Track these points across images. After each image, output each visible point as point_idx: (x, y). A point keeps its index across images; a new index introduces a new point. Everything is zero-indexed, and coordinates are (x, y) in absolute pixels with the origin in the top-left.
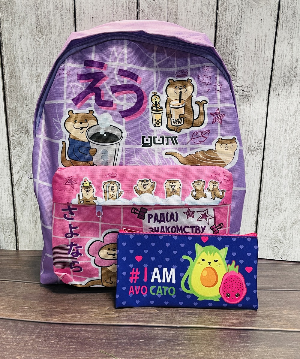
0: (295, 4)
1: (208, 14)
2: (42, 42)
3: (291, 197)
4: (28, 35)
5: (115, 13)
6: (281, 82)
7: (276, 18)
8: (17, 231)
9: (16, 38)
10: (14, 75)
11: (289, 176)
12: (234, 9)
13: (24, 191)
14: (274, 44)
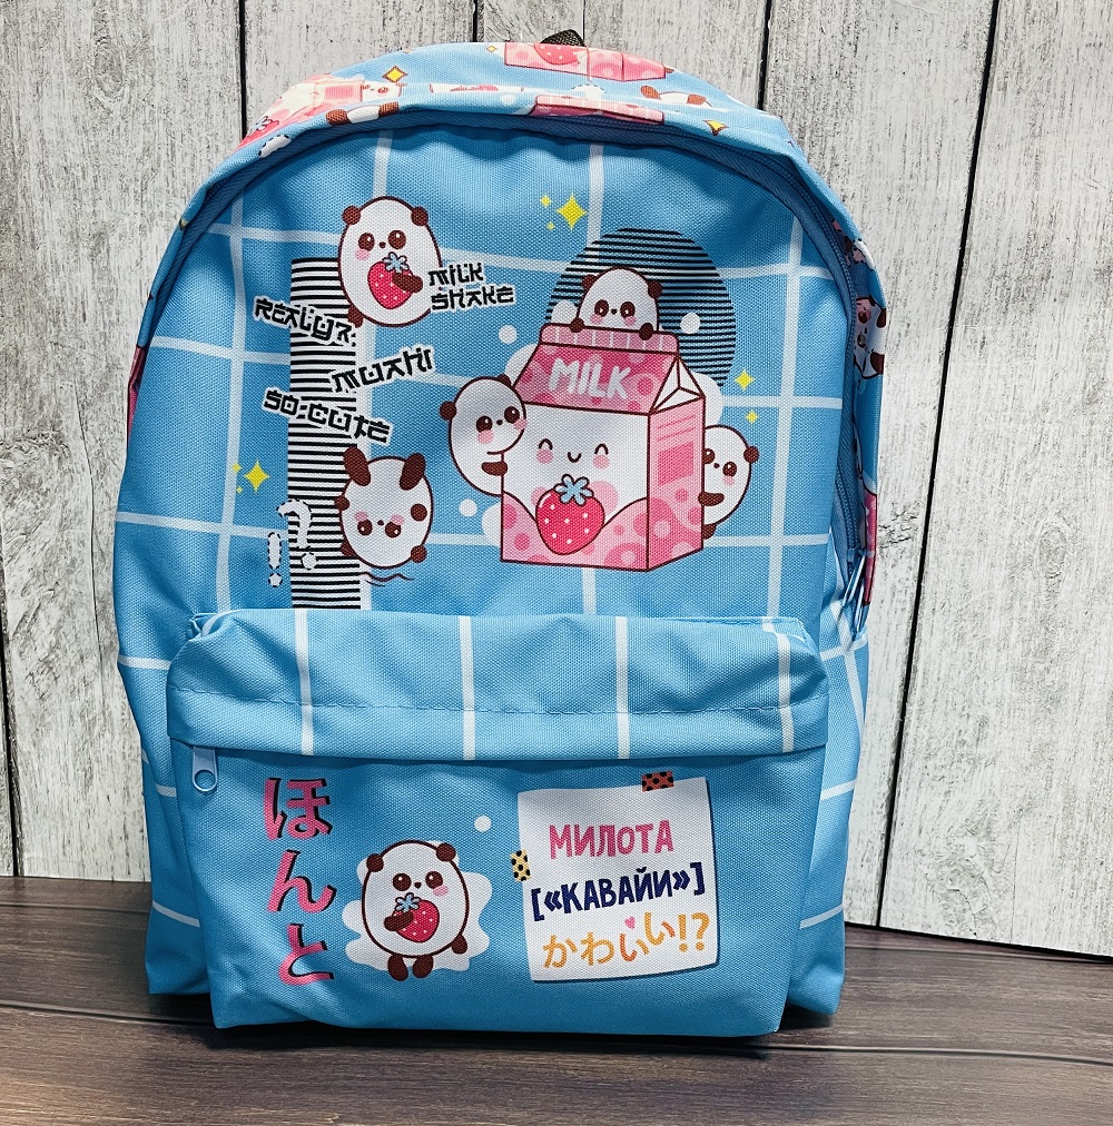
0: (1052, 9)
1: (733, 32)
2: (116, 108)
3: (1017, 714)
4: (65, 81)
5: (390, 12)
6: (993, 298)
7: (982, 60)
8: (20, 806)
9: (21, 91)
10: (13, 227)
11: (1013, 640)
12: (828, 17)
13: (46, 662)
14: (971, 156)
